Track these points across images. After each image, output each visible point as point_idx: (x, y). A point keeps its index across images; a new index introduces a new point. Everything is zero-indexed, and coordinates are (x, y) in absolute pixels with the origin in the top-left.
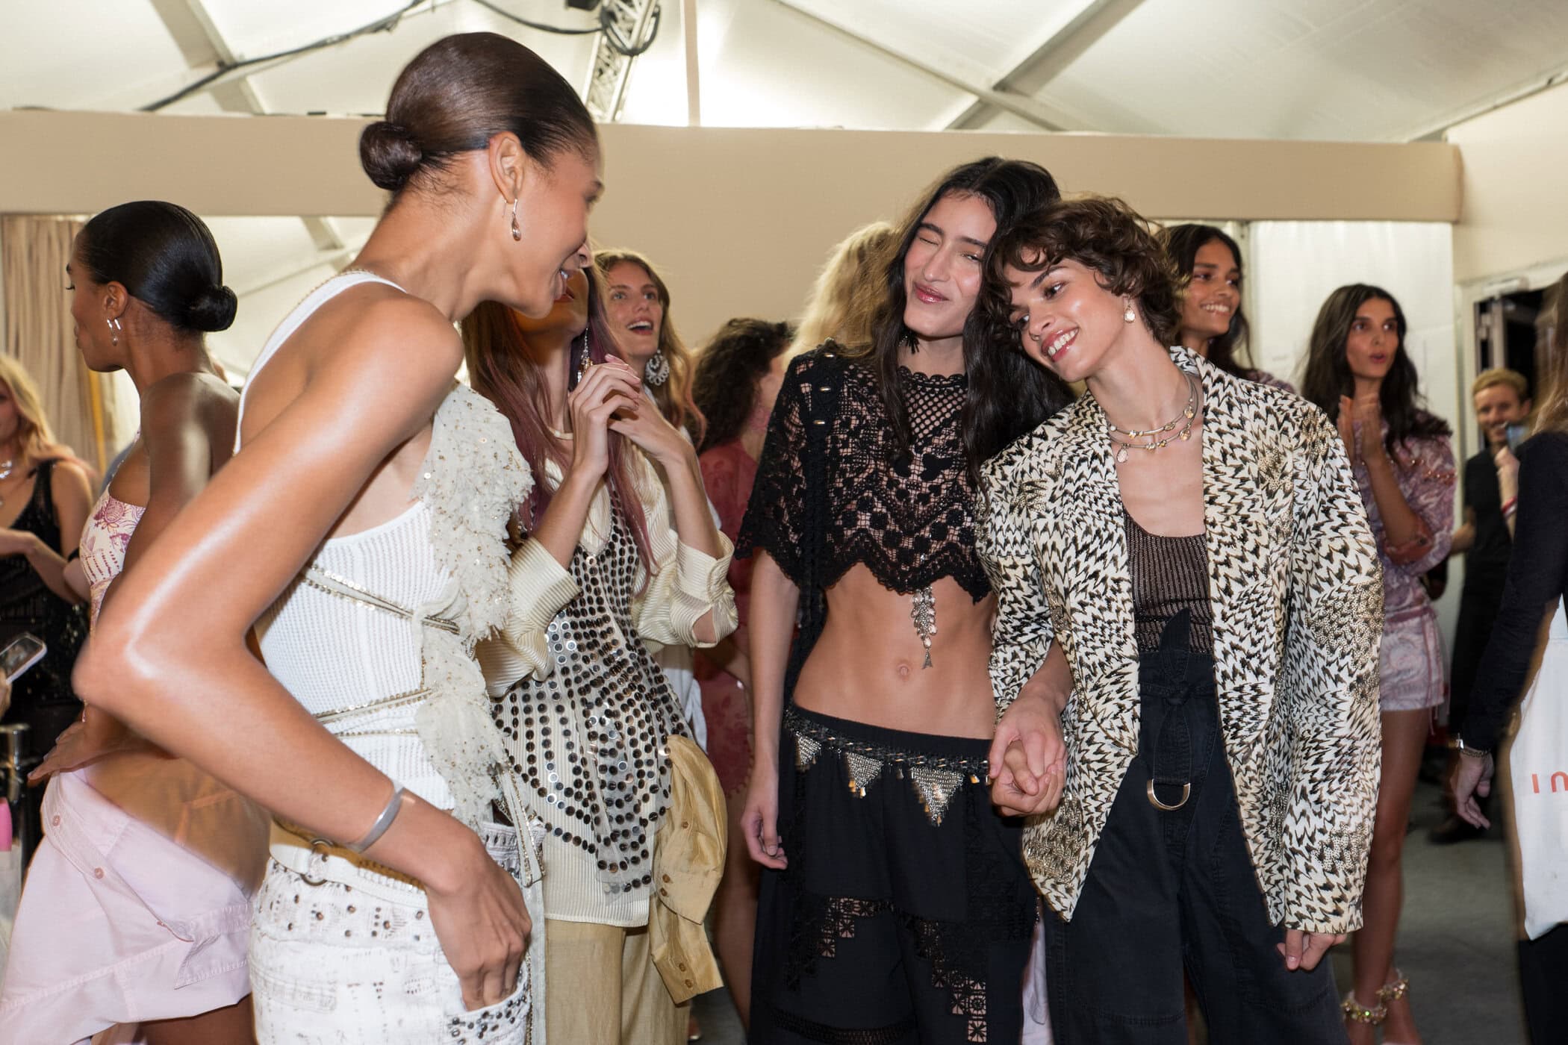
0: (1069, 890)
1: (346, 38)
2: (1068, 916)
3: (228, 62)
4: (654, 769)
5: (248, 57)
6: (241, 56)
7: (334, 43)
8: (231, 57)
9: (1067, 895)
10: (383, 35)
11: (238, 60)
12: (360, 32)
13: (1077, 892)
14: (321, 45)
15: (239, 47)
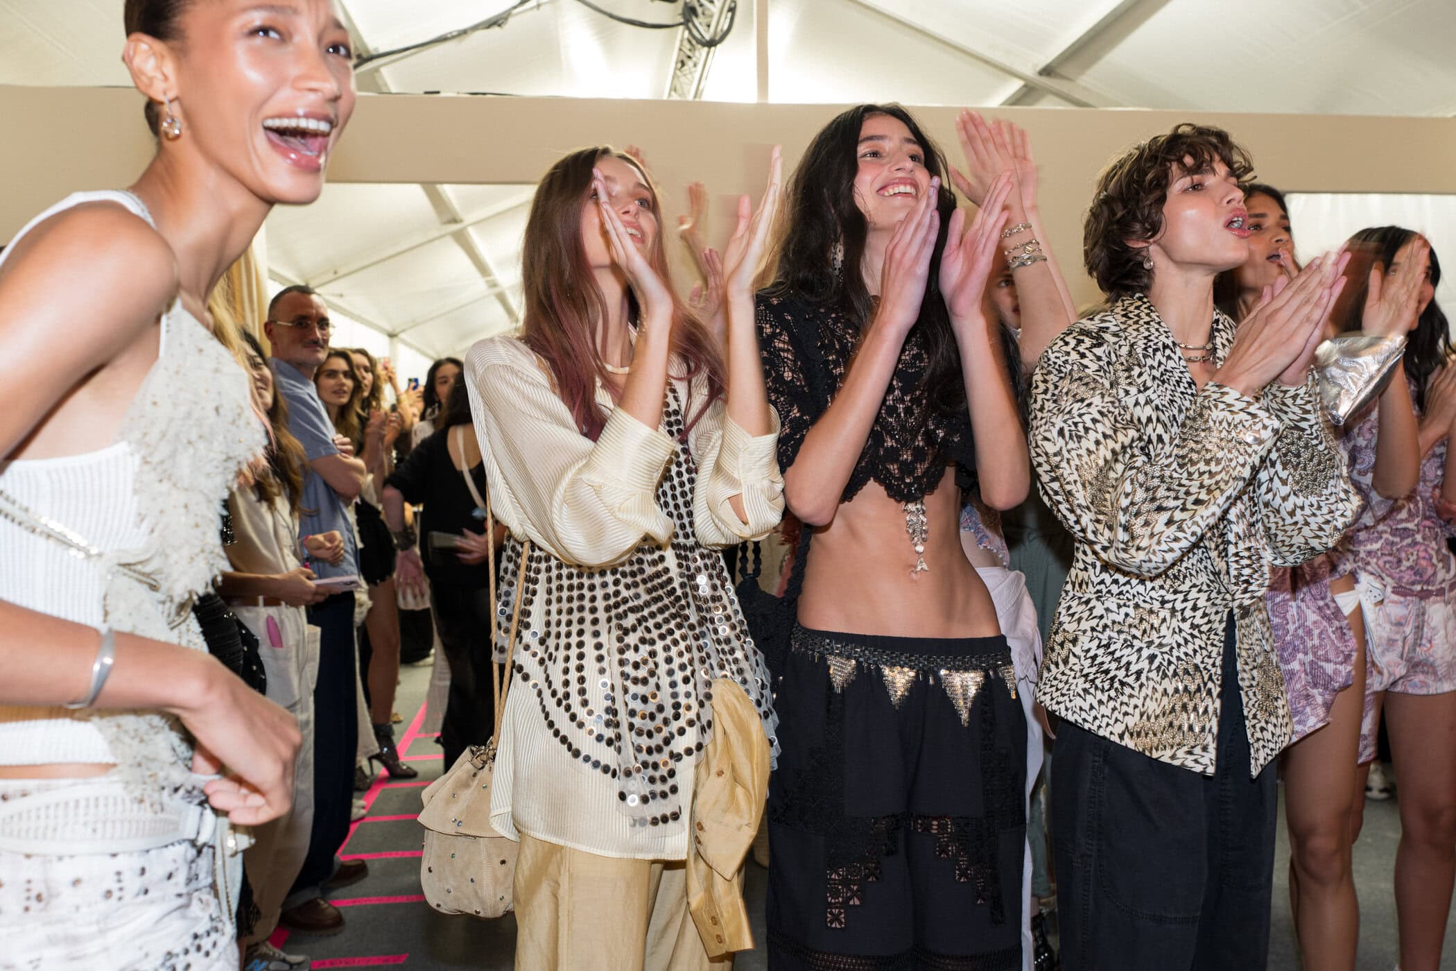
0: (1205, 749)
1: (464, 32)
2: (1211, 770)
3: (365, 55)
4: (693, 702)
5: (382, 50)
6: (376, 49)
7: (454, 37)
8: (367, 51)
9: (1204, 754)
10: (495, 29)
11: (374, 53)
12: (475, 28)
13: (1212, 747)
14: (443, 39)
15: (375, 41)
